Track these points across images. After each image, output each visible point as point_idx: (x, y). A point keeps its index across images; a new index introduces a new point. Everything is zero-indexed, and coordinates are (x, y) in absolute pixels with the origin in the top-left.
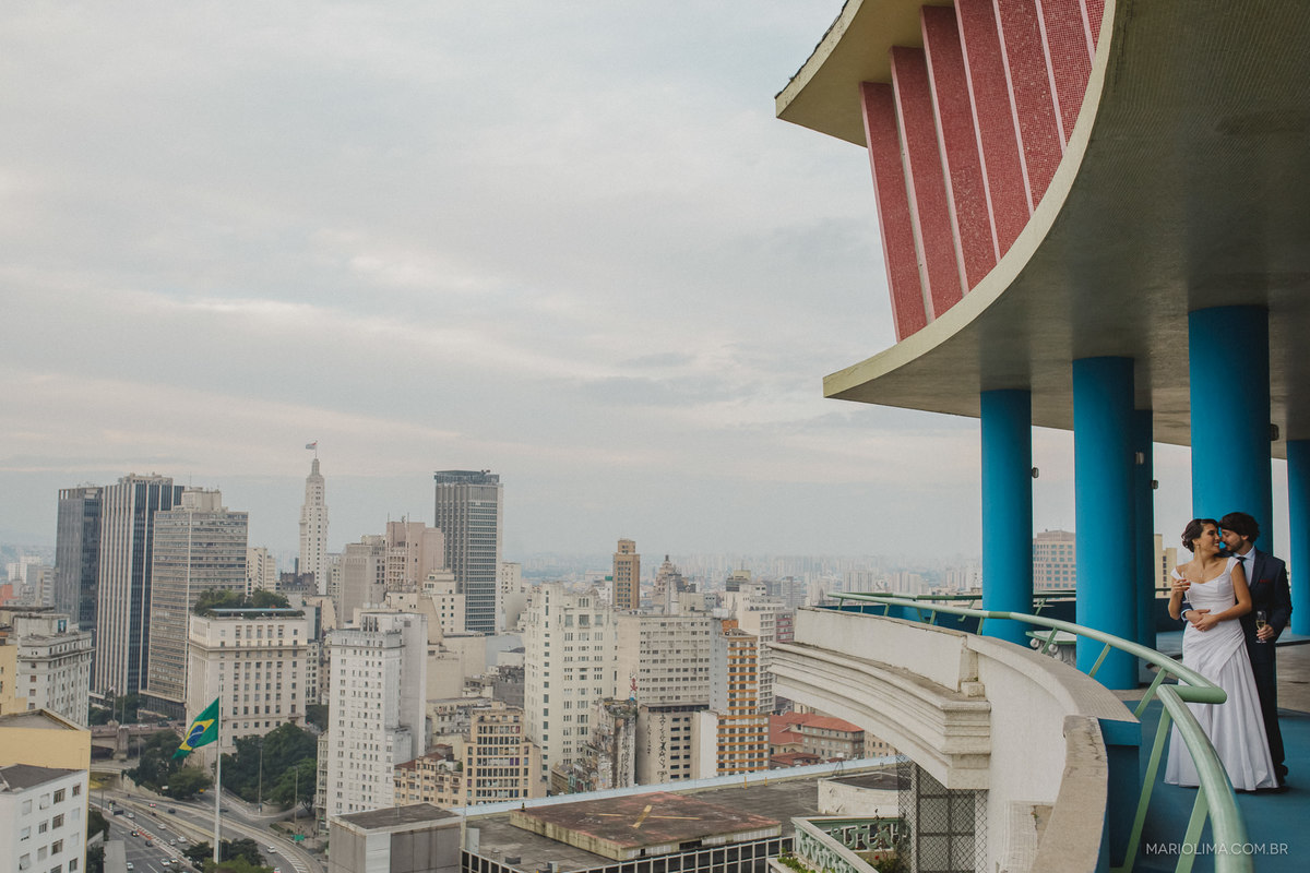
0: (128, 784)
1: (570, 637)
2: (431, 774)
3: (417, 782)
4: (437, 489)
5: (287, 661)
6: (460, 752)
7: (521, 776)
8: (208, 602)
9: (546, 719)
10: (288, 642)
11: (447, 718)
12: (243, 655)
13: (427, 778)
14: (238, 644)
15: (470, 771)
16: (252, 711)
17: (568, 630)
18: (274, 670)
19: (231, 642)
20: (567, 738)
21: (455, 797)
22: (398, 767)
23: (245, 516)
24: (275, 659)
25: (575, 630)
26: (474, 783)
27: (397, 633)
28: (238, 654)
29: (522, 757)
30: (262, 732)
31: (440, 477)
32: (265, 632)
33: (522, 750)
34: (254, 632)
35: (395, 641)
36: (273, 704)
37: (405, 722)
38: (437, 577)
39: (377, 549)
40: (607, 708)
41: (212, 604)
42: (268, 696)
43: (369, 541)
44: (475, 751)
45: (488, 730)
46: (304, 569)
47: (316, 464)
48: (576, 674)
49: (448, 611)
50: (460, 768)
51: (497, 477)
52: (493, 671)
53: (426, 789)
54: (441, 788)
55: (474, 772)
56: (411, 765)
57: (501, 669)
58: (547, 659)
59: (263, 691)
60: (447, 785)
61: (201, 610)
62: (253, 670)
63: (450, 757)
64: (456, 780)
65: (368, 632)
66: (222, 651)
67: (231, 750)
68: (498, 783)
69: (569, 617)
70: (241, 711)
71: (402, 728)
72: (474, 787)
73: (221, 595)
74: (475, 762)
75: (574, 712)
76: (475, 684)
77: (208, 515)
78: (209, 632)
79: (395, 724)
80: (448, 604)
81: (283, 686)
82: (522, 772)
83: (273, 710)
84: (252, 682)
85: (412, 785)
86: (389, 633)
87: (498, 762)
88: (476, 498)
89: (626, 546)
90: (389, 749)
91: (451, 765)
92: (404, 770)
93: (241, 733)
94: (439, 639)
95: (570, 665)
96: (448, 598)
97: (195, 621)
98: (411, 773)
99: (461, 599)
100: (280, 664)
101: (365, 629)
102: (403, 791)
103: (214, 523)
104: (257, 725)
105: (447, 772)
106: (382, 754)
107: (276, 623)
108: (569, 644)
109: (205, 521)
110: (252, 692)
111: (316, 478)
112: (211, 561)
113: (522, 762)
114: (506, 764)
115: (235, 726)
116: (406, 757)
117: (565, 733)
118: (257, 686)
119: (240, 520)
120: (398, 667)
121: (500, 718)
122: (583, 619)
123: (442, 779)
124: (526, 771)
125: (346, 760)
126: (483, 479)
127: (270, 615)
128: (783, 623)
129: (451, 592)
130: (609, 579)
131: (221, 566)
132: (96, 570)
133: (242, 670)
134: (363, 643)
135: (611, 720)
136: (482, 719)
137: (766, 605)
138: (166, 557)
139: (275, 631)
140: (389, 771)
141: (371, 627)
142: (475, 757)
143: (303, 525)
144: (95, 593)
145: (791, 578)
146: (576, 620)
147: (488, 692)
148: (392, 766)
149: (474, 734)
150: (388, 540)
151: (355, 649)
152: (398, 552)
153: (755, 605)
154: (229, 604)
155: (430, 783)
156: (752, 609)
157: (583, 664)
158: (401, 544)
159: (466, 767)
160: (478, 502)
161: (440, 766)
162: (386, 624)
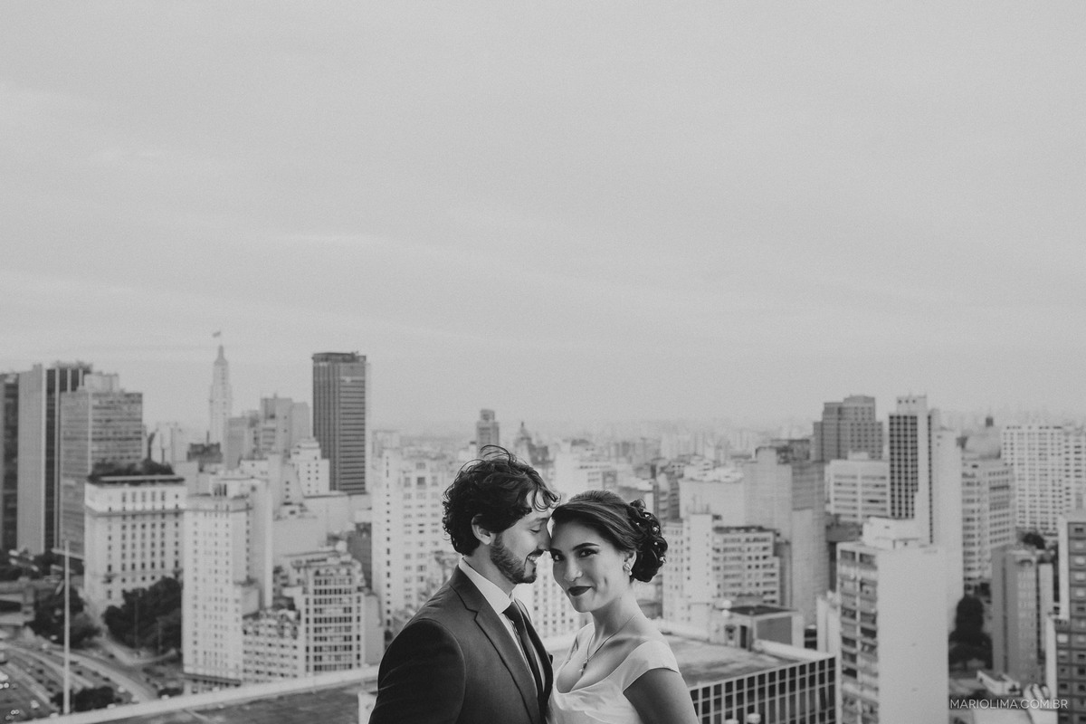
0: (29, 634)
1: (408, 496)
2: (274, 622)
3: (262, 630)
4: (314, 368)
5: (170, 522)
6: (300, 603)
7: (354, 623)
8: (100, 472)
9: (388, 569)
10: (170, 505)
11: (302, 571)
12: (129, 518)
13: (270, 626)
14: (124, 509)
15: (307, 620)
16: (138, 567)
17: (407, 491)
18: (158, 530)
19: (117, 507)
20: (408, 586)
21: (295, 643)
22: (245, 617)
23: (140, 395)
24: (158, 521)
25: (414, 489)
26: (312, 630)
27: (242, 497)
28: (124, 517)
29: (354, 606)
30: (147, 584)
31: (318, 358)
32: (149, 497)
33: (355, 600)
34: (139, 497)
35: (241, 505)
36: (158, 561)
37: (253, 576)
38: (303, 445)
39: (253, 422)
40: (437, 559)
41: (105, 473)
42: (153, 554)
43: (247, 415)
44: (311, 602)
45: (323, 582)
46: (213, 440)
47: (221, 349)
48: (415, 529)
49: (313, 475)
50: (299, 617)
51: (365, 357)
52: (351, 527)
53: (270, 636)
54: (282, 635)
55: (311, 621)
56: (256, 616)
57: (358, 525)
58: (388, 517)
59: (148, 550)
60: (287, 632)
61: (94, 479)
62: (139, 531)
63: (292, 607)
64: (295, 629)
65: (218, 497)
66: (110, 515)
67: (118, 601)
68: (333, 630)
69: (407, 479)
70: (129, 567)
71: (250, 582)
72: (312, 634)
73: (111, 465)
74: (312, 611)
75: (414, 562)
76: (334, 539)
77: (106, 395)
78: (99, 498)
79: (243, 578)
80: (313, 469)
81: (167, 544)
82: (354, 619)
83: (158, 566)
84: (138, 541)
85: (257, 633)
86: (236, 498)
87: (332, 610)
88: (346, 375)
89: (486, 415)
90: (237, 601)
91: (292, 615)
92: (250, 620)
93: (129, 587)
94: (300, 500)
95: (409, 521)
96: (314, 463)
97: (90, 488)
98: (256, 623)
99: (325, 464)
100: (163, 526)
101: (216, 494)
102: (249, 638)
103: (112, 402)
104: (144, 579)
105: (288, 620)
106: (231, 606)
107: (159, 489)
108: (407, 502)
109: (104, 400)
110: (138, 550)
111: (221, 362)
112: (110, 435)
113: (354, 610)
114: (340, 613)
115: (124, 580)
116: (253, 606)
117: (406, 581)
118: (143, 545)
119: (135, 399)
120: (245, 527)
121: (334, 572)
122: (421, 481)
123: (283, 627)
124: (359, 619)
125: (200, 611)
126: (351, 359)
127: (153, 482)
128: (609, 479)
129: (316, 458)
130: (473, 443)
131: (120, 439)
132: (16, 445)
133: (129, 532)
134: (213, 507)
135: (439, 570)
136: (317, 573)
137: (594, 464)
138: (72, 433)
139: (158, 496)
140: (237, 620)
141: (222, 491)
142: (312, 607)
143: (211, 401)
144: (16, 465)
145: (643, 439)
146: (414, 481)
147: (341, 546)
148: (240, 616)
149: (311, 587)
150: (262, 414)
151: (205, 511)
152: (270, 424)
153: (585, 464)
154: (119, 473)
155: (273, 631)
156: (582, 467)
157: (421, 521)
158: (273, 417)
159: (304, 616)
160: (348, 379)
161: (282, 616)
162: (233, 489)
